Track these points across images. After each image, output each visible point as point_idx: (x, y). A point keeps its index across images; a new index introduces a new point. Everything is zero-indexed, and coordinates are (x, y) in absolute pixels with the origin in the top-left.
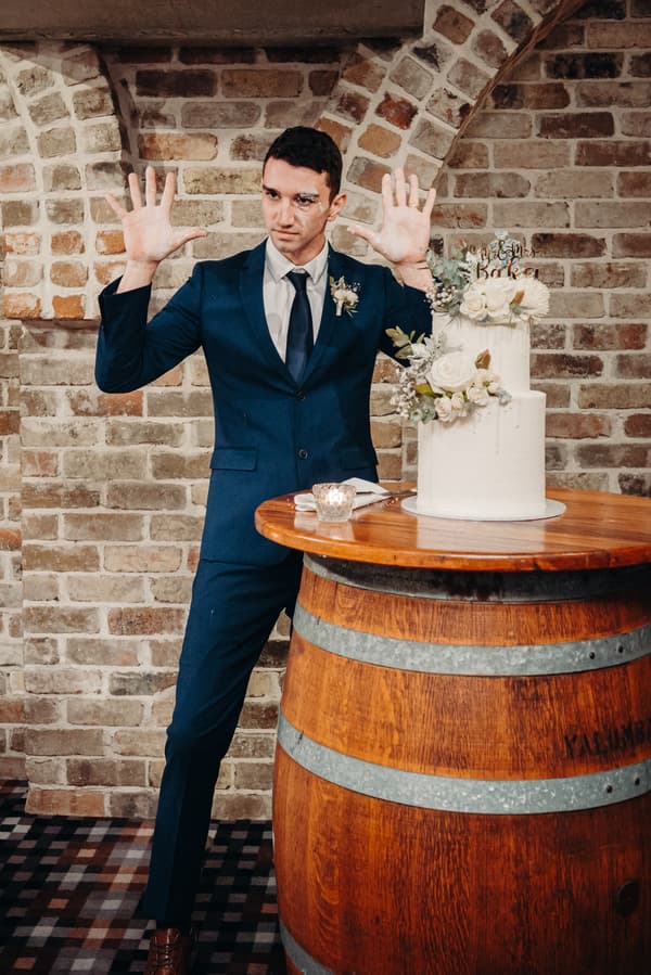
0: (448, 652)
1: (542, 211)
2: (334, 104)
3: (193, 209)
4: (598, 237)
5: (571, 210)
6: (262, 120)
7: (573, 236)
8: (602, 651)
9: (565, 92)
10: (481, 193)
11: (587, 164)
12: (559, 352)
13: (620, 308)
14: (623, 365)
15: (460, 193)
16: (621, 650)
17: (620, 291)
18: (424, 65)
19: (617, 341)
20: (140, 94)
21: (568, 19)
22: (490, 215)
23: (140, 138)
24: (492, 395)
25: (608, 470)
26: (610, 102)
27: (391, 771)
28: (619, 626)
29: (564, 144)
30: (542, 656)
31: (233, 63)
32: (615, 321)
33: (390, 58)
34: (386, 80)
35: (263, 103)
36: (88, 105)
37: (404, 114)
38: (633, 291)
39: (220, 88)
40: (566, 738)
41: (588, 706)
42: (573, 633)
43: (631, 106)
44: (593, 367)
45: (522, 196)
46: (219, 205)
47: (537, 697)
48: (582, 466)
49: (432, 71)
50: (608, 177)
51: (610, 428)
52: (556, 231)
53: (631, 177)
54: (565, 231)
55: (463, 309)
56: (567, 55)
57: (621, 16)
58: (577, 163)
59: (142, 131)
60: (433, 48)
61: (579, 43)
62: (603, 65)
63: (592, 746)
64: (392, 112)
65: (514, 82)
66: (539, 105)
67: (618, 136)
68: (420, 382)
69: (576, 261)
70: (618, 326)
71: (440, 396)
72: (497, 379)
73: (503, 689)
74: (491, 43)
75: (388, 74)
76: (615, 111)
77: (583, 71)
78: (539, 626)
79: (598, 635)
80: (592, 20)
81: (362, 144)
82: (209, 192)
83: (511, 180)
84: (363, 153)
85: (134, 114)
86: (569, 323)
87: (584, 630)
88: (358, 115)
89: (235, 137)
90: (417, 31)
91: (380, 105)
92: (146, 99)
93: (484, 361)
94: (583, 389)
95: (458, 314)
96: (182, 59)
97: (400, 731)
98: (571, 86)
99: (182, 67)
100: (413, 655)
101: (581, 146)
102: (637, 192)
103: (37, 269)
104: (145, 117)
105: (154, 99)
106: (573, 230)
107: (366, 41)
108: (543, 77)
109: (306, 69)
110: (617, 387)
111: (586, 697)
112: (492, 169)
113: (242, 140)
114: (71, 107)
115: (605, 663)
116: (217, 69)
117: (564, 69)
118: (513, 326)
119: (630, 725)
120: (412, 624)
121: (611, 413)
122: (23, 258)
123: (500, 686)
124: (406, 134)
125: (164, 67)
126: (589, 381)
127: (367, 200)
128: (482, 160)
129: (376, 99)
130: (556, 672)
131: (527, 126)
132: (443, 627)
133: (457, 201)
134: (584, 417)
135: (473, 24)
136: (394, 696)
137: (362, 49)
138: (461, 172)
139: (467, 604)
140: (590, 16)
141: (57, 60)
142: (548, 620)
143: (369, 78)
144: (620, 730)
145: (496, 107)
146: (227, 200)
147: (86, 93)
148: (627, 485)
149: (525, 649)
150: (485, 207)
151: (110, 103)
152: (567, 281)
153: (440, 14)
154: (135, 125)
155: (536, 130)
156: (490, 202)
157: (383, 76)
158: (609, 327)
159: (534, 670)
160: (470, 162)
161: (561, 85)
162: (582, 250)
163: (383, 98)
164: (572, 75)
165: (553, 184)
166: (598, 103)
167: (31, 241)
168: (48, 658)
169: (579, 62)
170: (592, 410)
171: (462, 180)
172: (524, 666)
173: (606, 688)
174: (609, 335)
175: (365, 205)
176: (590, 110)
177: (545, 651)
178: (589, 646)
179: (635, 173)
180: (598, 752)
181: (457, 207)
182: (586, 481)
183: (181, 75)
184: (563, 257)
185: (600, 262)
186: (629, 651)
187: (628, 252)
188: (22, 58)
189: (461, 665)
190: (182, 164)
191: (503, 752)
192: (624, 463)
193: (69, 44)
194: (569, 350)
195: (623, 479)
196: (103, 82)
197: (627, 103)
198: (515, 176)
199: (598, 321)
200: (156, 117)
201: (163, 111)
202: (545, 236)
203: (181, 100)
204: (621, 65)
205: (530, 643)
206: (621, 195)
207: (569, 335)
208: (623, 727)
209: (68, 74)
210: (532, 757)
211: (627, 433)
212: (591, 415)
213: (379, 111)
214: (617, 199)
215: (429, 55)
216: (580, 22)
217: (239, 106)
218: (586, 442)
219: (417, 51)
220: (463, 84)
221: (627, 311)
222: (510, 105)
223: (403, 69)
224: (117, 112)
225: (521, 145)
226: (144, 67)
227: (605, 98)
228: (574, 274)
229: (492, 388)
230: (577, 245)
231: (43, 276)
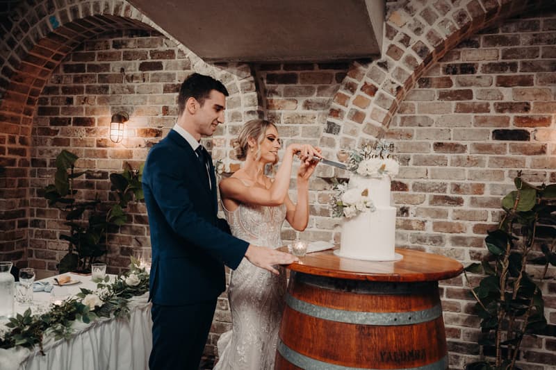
0: (333, 312)
1: (438, 133)
2: (343, 87)
3: (287, 130)
4: (464, 144)
5: (452, 132)
6: (316, 93)
7: (453, 144)
8: (401, 318)
9: (451, 81)
10: (411, 124)
11: (460, 112)
12: (444, 194)
13: (473, 176)
14: (473, 201)
15: (402, 124)
16: (410, 318)
17: (473, 168)
18: (382, 69)
19: (470, 190)
20: (268, 83)
21: (454, 48)
22: (415, 133)
23: (267, 100)
24: (368, 207)
25: (465, 248)
26: (471, 85)
27: (308, 358)
28: (410, 308)
29: (450, 104)
30: (373, 317)
31: (305, 70)
32: (470, 182)
33: (367, 67)
34: (365, 76)
35: (316, 86)
36: (246, 88)
37: (372, 91)
38: (479, 169)
39: (299, 80)
40: (381, 353)
41: (392, 340)
42: (388, 309)
43: (481, 86)
44: (459, 202)
45: (429, 126)
46: (297, 128)
47: (369, 334)
48: (452, 245)
49: (385, 72)
50: (470, 118)
51: (466, 229)
52: (444, 141)
53: (480, 118)
54: (449, 142)
55: (358, 171)
56: (453, 64)
57: (478, 46)
58: (455, 112)
59: (268, 98)
60: (386, 63)
61: (458, 59)
62: (469, 69)
63: (393, 358)
64: (367, 90)
65: (428, 77)
66: (439, 86)
67: (474, 99)
68: (338, 200)
69: (453, 155)
70: (471, 184)
71: (346, 206)
72: (370, 201)
73: (355, 329)
74: (411, 60)
75: (366, 74)
76: (474, 89)
77: (459, 71)
78: (373, 304)
79: (399, 311)
80: (464, 49)
81: (354, 103)
82: (293, 123)
83: (425, 119)
84: (354, 107)
85: (265, 91)
86: (449, 182)
87: (393, 308)
88: (353, 91)
89: (305, 100)
90: (378, 55)
91: (362, 87)
92: (269, 85)
93: (365, 193)
94: (454, 211)
95: (356, 173)
96: (285, 69)
97: (313, 342)
98: (454, 78)
99: (284, 72)
100: (320, 312)
101: (458, 104)
102: (482, 125)
103: (225, 153)
104: (270, 92)
105: (273, 85)
106: (452, 141)
107: (357, 60)
108: (441, 74)
109: (334, 72)
110: (470, 211)
111: (392, 336)
112: (416, 114)
113: (307, 101)
114: (239, 89)
115: (401, 323)
116: (298, 73)
117: (451, 71)
118: (380, 179)
119: (412, 351)
120: (321, 299)
121: (467, 222)
122: (219, 148)
123: (353, 328)
124: (373, 99)
125: (277, 72)
126: (457, 208)
127: (355, 127)
128: (412, 110)
129: (360, 84)
130: (379, 324)
131: (433, 95)
132: (332, 301)
133: (401, 128)
134: (454, 224)
135: (403, 52)
136: (312, 328)
137: (356, 63)
138: (403, 115)
139: (342, 293)
140: (463, 47)
141: (235, 70)
142: (377, 302)
143: (358, 75)
144: (407, 352)
145: (420, 87)
146: (300, 126)
147: (246, 83)
148: (473, 255)
149: (365, 313)
150: (413, 130)
151: (254, 87)
152: (449, 163)
153: (389, 48)
154: (265, 96)
155: (437, 97)
156: (416, 128)
157: (364, 74)
158: (467, 185)
159: (368, 323)
160: (407, 111)
161: (449, 77)
162: (456, 150)
163: (364, 84)
164: (454, 73)
165: (444, 121)
166: (466, 85)
167: (223, 141)
168: (224, 308)
169: (458, 68)
170: (458, 221)
171: (403, 119)
172: (364, 321)
173: (401, 334)
174: (468, 188)
175: (355, 128)
176: (462, 88)
177: (374, 315)
178: (394, 315)
179: (482, 116)
180: (395, 360)
181: (401, 130)
182: (454, 252)
183: (285, 75)
184: (447, 153)
185: (464, 155)
186: (415, 319)
187: (478, 151)
188: (222, 69)
189: (338, 318)
190: (283, 111)
191: (353, 355)
192: (472, 245)
193: (239, 64)
194: (448, 194)
195: (471, 252)
196: (252, 78)
197: (479, 85)
198: (427, 117)
199: (463, 181)
200: (274, 92)
201: (276, 90)
202: (439, 143)
203: (284, 85)
204: (477, 68)
205: (368, 311)
206: (475, 126)
207: (449, 188)
208: (409, 352)
209: (239, 75)
210: (365, 359)
211: (474, 232)
212: (458, 223)
213: (362, 89)
214: (473, 127)
215: (384, 65)
216: (459, 50)
217: (307, 87)
218: (455, 235)
219: (379, 64)
220: (398, 78)
221: (476, 177)
222: (425, 86)
223: (373, 71)
224: (257, 90)
225: (430, 104)
226: (270, 72)
227: (469, 83)
228: (452, 160)
229: (368, 204)
230: (453, 148)
231: (226, 156)
